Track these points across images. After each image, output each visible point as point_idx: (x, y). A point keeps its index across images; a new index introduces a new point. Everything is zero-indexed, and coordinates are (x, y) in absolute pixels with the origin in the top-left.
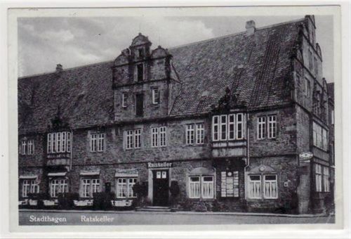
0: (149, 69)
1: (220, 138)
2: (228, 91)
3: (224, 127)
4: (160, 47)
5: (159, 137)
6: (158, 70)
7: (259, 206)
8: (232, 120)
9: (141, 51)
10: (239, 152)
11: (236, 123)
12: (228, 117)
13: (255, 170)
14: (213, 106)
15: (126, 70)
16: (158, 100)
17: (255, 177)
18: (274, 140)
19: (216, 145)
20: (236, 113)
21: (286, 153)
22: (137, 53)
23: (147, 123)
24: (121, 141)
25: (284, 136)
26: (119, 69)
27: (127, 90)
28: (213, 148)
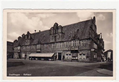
0: (58, 30)
1: (73, 46)
2: (75, 35)
3: (74, 43)
4: (60, 25)
5: (59, 45)
6: (60, 31)
7: (81, 61)
8: (76, 42)
9: (56, 26)
10: (77, 49)
11: (75, 42)
12: (75, 41)
13: (81, 53)
14: (71, 39)
15: (53, 31)
16: (59, 37)
17: (80, 55)
18: (85, 46)
19: (72, 47)
20: (77, 40)
21: (88, 49)
22: (55, 27)
23: (57, 42)
24: (52, 46)
25: (88, 45)
26: (51, 31)
27: (53, 35)
28: (71, 48)
